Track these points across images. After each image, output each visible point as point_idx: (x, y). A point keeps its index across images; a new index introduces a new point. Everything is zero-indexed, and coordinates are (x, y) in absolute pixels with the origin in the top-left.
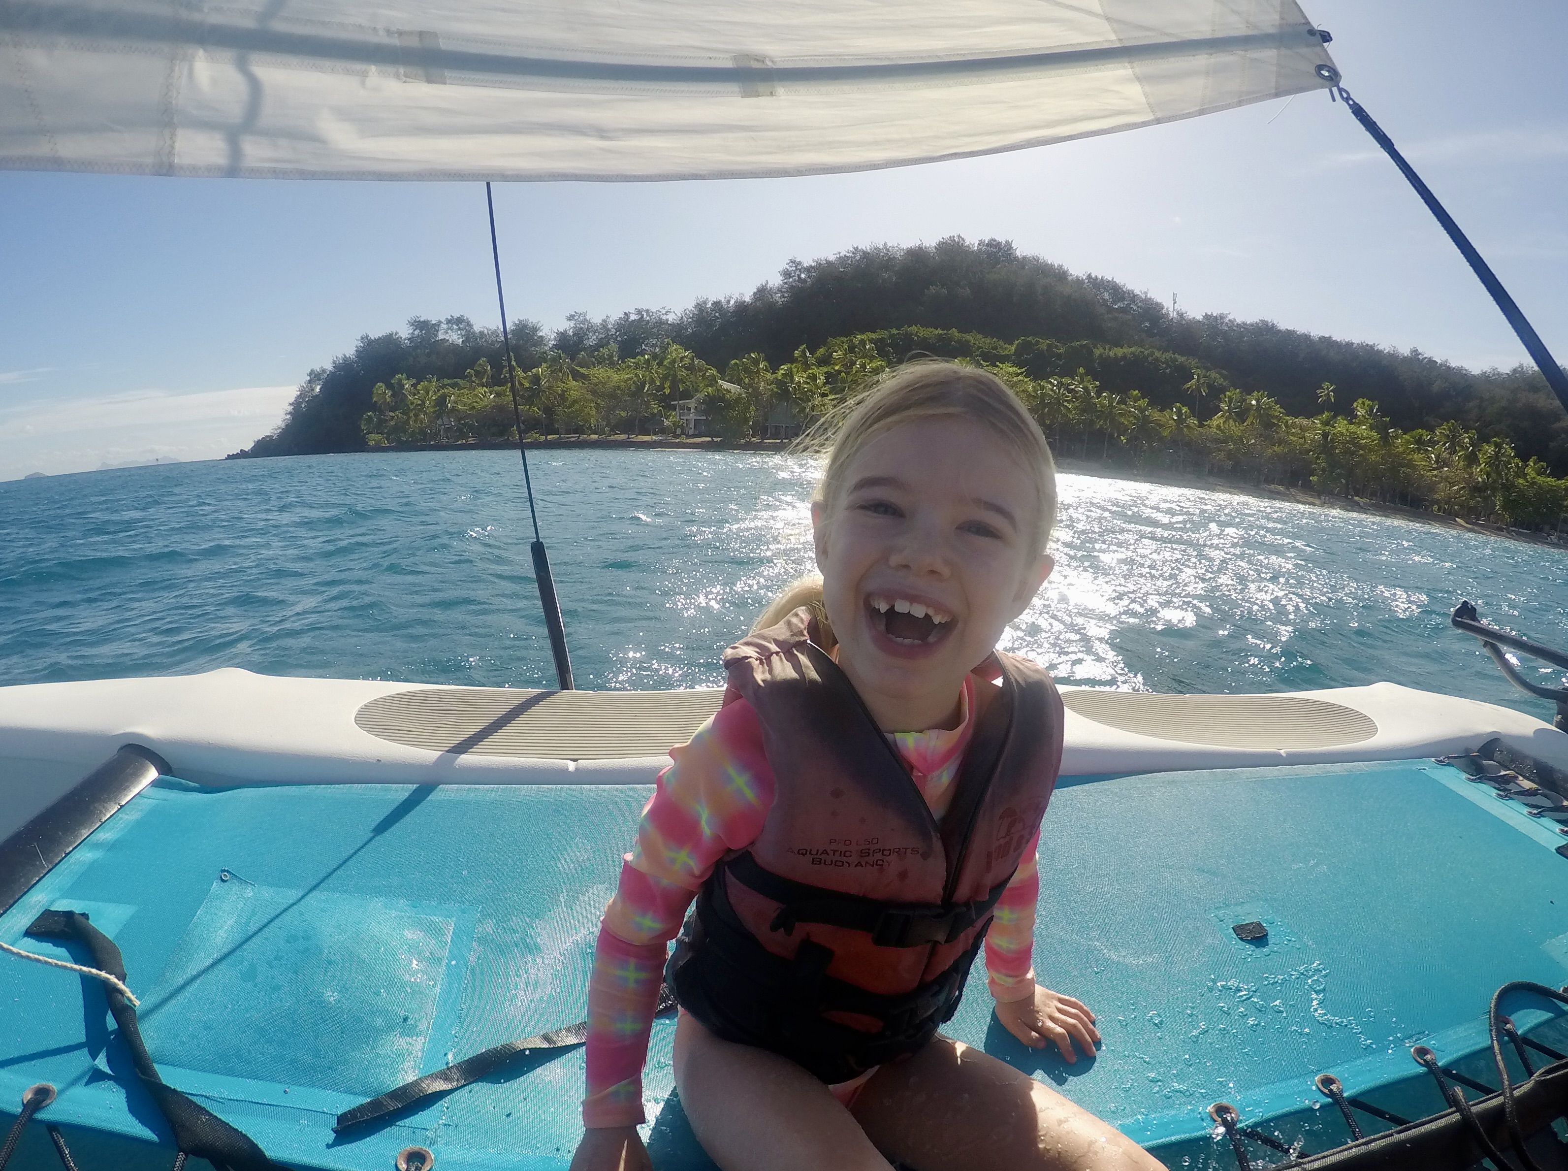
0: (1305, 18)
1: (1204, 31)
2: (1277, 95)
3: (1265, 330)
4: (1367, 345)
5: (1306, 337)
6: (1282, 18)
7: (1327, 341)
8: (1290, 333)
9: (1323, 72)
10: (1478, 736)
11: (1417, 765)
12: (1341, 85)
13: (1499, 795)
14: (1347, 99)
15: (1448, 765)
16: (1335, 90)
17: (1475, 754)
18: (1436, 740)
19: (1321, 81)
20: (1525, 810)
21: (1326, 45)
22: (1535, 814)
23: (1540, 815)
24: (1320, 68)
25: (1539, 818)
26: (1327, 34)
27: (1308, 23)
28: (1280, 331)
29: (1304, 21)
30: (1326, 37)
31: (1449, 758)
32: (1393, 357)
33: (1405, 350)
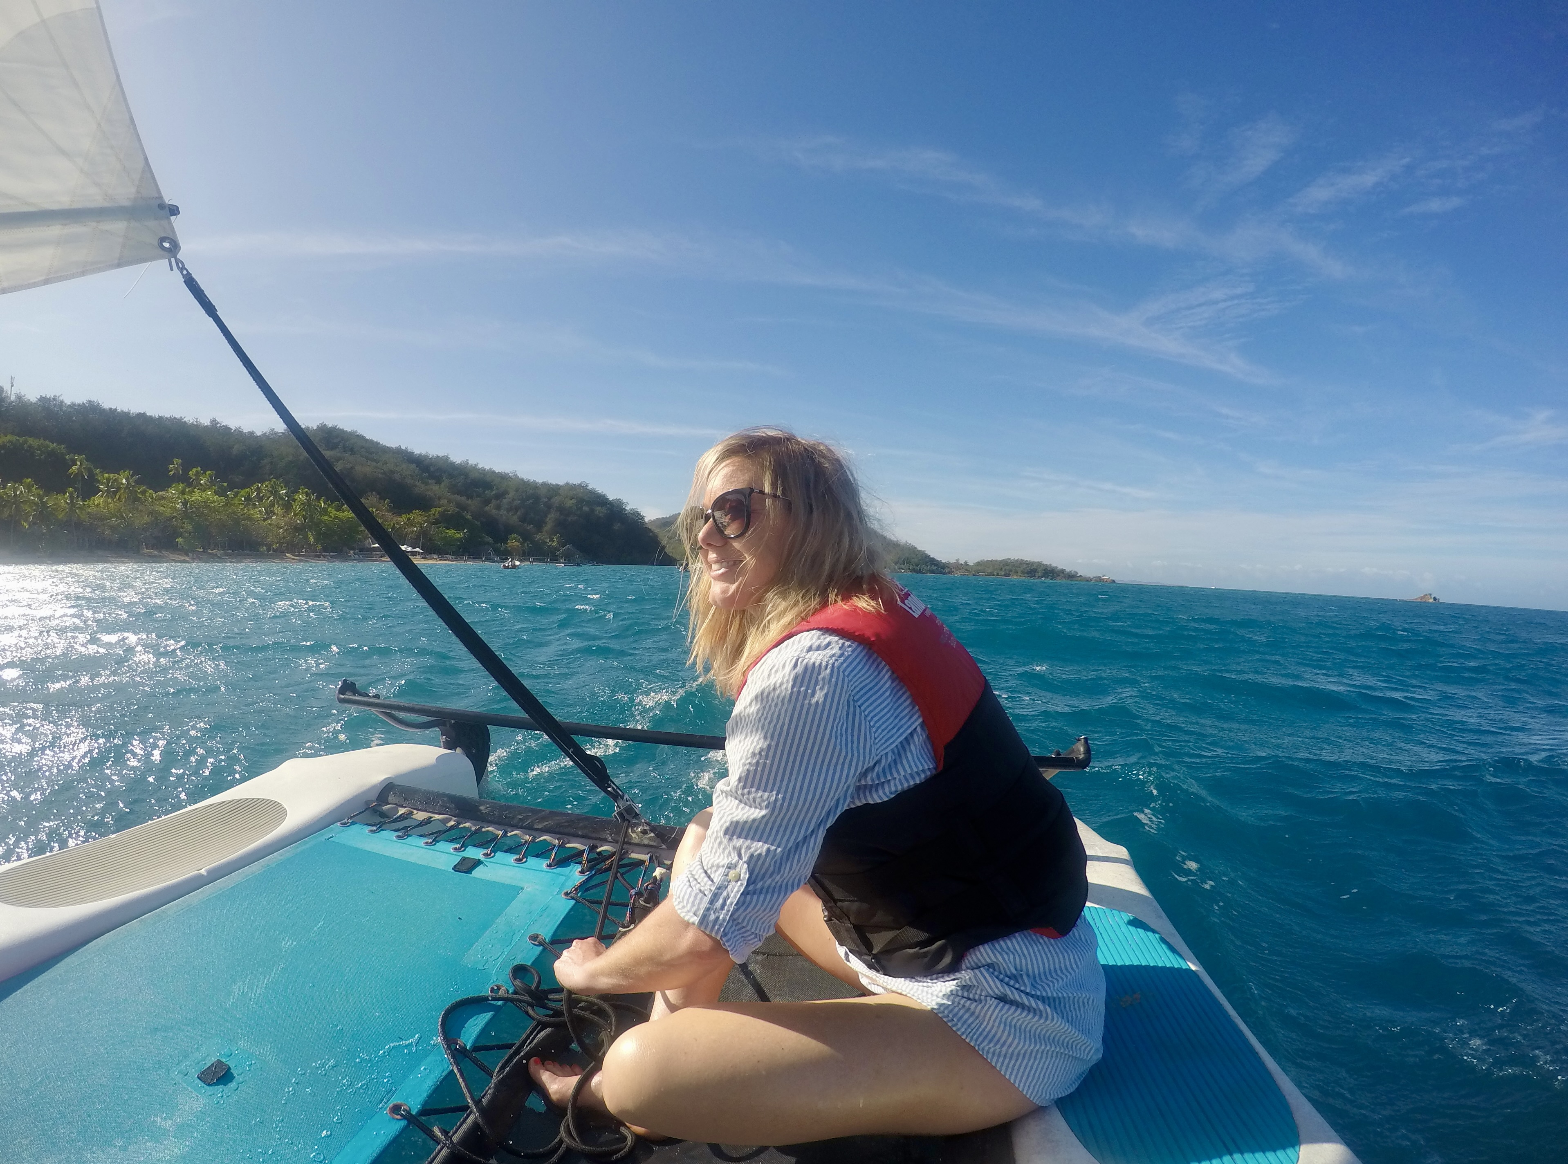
0: (159, 192)
1: (63, 202)
2: (119, 265)
3: (91, 410)
4: (175, 418)
5: (126, 415)
6: (138, 192)
7: (141, 416)
8: (113, 411)
9: (164, 244)
10: (374, 787)
11: (326, 834)
12: (178, 257)
13: (398, 837)
14: (182, 269)
15: (353, 823)
16: (173, 260)
17: (374, 804)
18: (338, 804)
19: (162, 253)
20: (422, 842)
21: (173, 218)
22: (431, 843)
23: (435, 841)
24: (163, 240)
25: (435, 844)
26: (175, 208)
27: (161, 198)
28: (104, 410)
29: (157, 195)
30: (174, 211)
31: (351, 818)
32: (197, 427)
33: (206, 422)
